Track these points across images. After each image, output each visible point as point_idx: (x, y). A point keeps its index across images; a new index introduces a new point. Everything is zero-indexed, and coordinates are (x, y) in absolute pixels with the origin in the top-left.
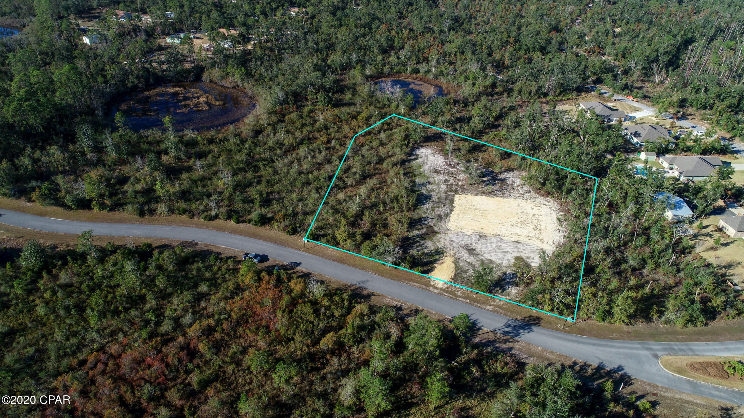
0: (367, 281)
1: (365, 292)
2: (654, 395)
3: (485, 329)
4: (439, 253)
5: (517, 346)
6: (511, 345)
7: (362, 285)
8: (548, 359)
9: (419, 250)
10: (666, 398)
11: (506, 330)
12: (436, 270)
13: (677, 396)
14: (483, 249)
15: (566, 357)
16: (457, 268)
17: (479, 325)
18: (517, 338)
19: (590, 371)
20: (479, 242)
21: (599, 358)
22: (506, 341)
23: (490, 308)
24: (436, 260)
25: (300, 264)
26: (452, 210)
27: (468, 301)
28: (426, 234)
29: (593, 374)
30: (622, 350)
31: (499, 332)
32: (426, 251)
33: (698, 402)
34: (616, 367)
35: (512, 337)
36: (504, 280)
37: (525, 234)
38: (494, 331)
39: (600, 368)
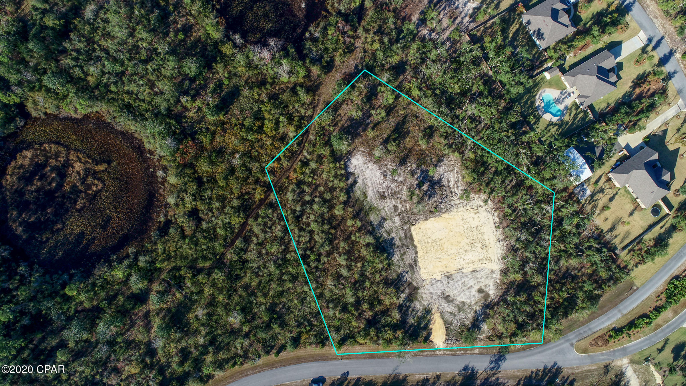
0: (398, 366)
1: (401, 377)
2: (573, 374)
3: (480, 371)
4: (428, 311)
5: (500, 375)
6: (496, 376)
7: (396, 371)
8: (518, 377)
9: (414, 316)
10: (577, 373)
11: (491, 366)
12: (433, 331)
13: (584, 369)
14: (455, 292)
15: (527, 371)
16: (445, 322)
17: (476, 370)
18: (499, 370)
19: (540, 374)
20: (449, 285)
21: (543, 362)
22: (494, 374)
23: (477, 351)
24: (429, 321)
25: (348, 372)
26: (416, 253)
27: (463, 352)
28: (410, 294)
29: (542, 375)
30: (554, 350)
31: (488, 369)
32: (419, 314)
33: (594, 368)
34: (553, 364)
35: (497, 370)
36: (477, 319)
37: (476, 259)
38: (485, 371)
39: (545, 368)
